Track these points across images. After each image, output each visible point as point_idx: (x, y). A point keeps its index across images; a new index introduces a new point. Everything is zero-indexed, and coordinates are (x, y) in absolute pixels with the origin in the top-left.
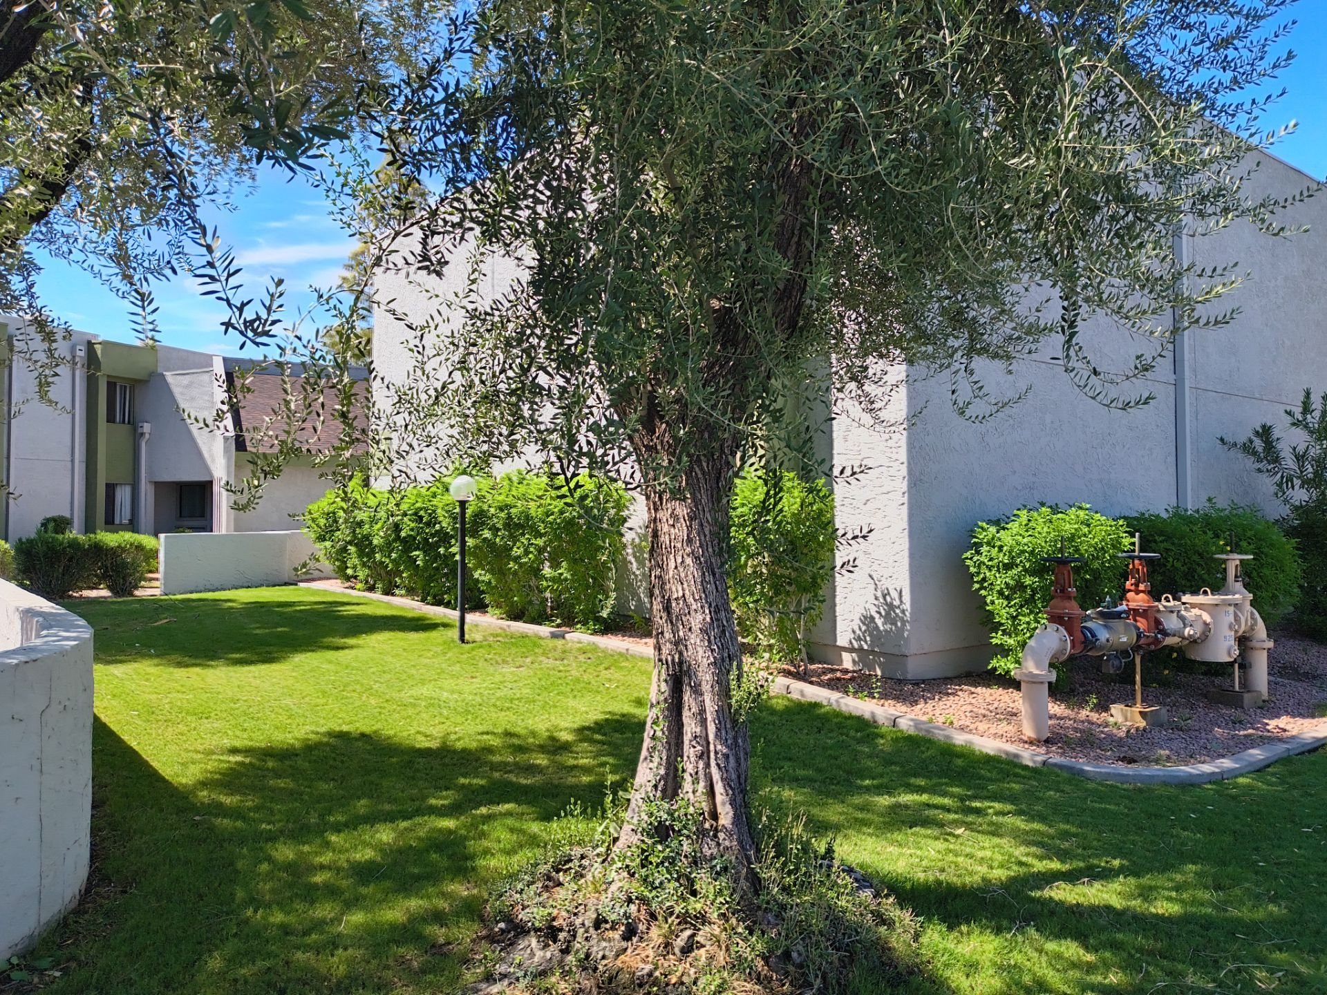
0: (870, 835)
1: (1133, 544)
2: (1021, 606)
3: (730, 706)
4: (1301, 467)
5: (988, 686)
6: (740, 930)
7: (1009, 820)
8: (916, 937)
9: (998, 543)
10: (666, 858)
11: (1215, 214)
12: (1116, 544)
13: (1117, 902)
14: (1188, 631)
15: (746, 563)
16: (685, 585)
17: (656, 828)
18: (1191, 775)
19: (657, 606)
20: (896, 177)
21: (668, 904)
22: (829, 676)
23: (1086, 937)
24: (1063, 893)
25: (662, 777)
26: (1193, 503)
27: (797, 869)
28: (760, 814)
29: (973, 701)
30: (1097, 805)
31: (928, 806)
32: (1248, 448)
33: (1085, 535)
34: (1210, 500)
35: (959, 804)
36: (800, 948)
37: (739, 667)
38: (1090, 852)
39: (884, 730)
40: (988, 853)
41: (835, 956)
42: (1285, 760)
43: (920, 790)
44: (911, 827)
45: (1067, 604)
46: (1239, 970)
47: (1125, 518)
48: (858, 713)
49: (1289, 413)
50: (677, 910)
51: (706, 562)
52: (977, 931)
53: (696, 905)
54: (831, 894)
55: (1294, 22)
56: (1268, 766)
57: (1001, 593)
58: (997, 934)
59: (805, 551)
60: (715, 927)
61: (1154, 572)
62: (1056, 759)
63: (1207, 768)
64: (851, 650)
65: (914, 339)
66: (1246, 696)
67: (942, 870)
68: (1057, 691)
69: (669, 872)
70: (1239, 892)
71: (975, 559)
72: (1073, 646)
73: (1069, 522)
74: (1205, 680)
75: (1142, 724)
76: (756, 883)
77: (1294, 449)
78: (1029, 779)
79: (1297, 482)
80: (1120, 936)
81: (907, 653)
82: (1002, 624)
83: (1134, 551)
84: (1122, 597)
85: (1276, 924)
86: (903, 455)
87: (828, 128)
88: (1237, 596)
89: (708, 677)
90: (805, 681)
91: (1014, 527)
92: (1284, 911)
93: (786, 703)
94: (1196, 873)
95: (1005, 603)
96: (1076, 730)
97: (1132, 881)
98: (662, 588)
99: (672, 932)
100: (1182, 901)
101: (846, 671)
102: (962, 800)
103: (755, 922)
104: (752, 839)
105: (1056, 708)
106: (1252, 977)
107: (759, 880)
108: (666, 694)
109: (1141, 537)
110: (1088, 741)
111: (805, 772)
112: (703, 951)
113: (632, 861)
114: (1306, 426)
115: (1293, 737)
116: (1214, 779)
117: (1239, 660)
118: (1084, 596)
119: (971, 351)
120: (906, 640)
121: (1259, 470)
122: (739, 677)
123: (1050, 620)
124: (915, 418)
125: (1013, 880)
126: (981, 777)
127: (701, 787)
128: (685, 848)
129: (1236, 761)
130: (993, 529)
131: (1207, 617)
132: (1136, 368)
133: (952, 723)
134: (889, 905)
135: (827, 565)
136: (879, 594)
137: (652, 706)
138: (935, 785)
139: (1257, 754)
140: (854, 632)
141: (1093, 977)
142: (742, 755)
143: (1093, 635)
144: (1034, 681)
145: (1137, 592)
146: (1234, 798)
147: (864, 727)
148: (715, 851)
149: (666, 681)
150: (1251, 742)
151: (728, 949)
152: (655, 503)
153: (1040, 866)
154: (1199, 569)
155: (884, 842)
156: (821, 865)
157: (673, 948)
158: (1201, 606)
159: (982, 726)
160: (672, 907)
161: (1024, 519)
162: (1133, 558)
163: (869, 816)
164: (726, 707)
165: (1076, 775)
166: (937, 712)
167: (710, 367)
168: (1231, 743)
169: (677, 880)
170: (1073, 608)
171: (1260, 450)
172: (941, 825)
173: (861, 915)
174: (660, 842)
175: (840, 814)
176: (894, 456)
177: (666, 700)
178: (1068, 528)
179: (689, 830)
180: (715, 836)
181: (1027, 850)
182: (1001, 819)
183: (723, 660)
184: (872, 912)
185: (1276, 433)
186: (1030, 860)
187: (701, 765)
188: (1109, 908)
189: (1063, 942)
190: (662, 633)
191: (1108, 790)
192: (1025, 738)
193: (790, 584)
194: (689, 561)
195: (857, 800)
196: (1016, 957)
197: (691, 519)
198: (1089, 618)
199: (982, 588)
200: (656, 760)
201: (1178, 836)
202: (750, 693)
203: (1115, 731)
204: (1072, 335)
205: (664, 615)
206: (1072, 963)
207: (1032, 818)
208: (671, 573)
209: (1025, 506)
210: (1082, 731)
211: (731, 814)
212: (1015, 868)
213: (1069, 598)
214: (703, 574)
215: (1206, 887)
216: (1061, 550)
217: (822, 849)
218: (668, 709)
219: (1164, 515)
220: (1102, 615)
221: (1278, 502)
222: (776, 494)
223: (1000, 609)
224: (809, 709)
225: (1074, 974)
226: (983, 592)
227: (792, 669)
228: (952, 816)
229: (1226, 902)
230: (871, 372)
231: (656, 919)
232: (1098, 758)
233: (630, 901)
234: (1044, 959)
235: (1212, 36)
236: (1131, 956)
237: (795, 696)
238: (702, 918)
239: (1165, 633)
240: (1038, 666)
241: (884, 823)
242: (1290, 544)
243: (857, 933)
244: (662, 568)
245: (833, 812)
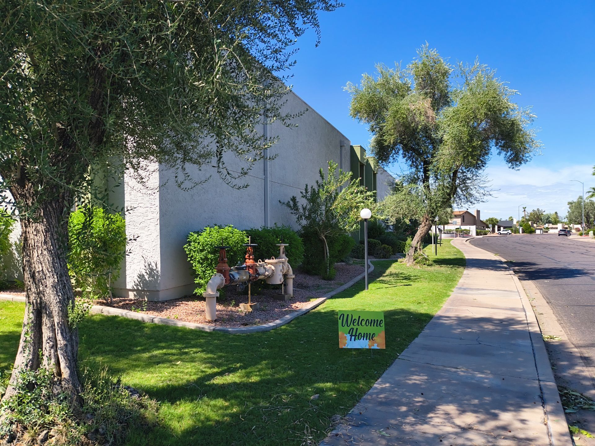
0: (139, 371)
1: (248, 241)
2: (207, 267)
3: (68, 321)
4: (305, 212)
5: (193, 301)
6: (73, 425)
7: (199, 354)
8: (157, 410)
9: (198, 241)
10: (32, 399)
11: (271, 117)
12: (242, 241)
13: (237, 380)
14: (267, 273)
15: (80, 252)
16: (43, 265)
17: (27, 385)
18: (266, 327)
19: (27, 275)
20: (145, 81)
21: (34, 421)
22: (123, 303)
23: (226, 396)
24: (218, 381)
25: (31, 360)
26: (270, 225)
27: (102, 392)
28: (84, 370)
29: (187, 308)
30: (233, 344)
31: (165, 354)
32: (288, 205)
33: (231, 237)
34: (275, 224)
35: (179, 351)
36: (103, 426)
37: (73, 303)
38: (229, 362)
39: (147, 324)
40: (190, 370)
41: (120, 426)
42: (297, 318)
43: (163, 348)
44: (157, 365)
45: (224, 265)
46: (277, 397)
47: (246, 230)
48: (136, 318)
49: (301, 193)
50: (39, 422)
51: (55, 253)
52: (183, 403)
53: (49, 418)
54: (119, 399)
55: (298, 49)
56: (292, 321)
57: (199, 262)
58: (191, 402)
59: (111, 246)
60: (61, 426)
61: (256, 251)
62: (219, 327)
63: (271, 324)
64: (133, 290)
65: (159, 153)
66: (286, 296)
67: (170, 380)
68: (220, 300)
69: (34, 405)
70: (279, 368)
71: (188, 248)
72: (226, 282)
73: (225, 233)
74: (273, 291)
75: (250, 310)
76: (81, 401)
77: (303, 205)
78: (208, 337)
79: (303, 217)
80: (238, 393)
81: (159, 290)
82: (199, 275)
83: (248, 243)
84: (245, 261)
85: (290, 378)
86: (157, 203)
87: (113, 53)
88: (283, 259)
89: (56, 309)
90: (111, 306)
91: (204, 234)
92: (293, 372)
93: (101, 317)
94: (266, 364)
95: (201, 266)
96: (226, 315)
97: (244, 371)
98: (30, 267)
99: (36, 433)
100: (260, 375)
101: (131, 300)
102: (180, 349)
103: (80, 420)
104: (80, 382)
105: (219, 307)
106: (282, 398)
107: (83, 400)
108: (33, 319)
109: (251, 238)
110: (231, 319)
111: (110, 348)
112: (53, 438)
113: (13, 403)
114: (306, 198)
115: (300, 310)
116: (274, 328)
117: (284, 283)
118: (231, 262)
119: (184, 160)
120: (159, 284)
121: (292, 213)
122: (73, 308)
123: (218, 272)
124: (163, 186)
125: (199, 379)
126: (188, 339)
127: (53, 361)
128: (44, 392)
129: (281, 320)
130: (196, 235)
131: (273, 268)
132: (242, 173)
133: (177, 318)
134: (146, 400)
135: (122, 252)
136: (146, 264)
137: (25, 325)
138: (169, 345)
139: (288, 317)
140: (135, 282)
141: (227, 411)
142: (75, 344)
143: (233, 277)
144: (211, 297)
145: (249, 259)
146: (280, 334)
147: (139, 324)
148: (60, 391)
149: (32, 312)
150: (287, 313)
151: (66, 435)
152: (25, 224)
153: (209, 371)
154: (271, 250)
155: (145, 373)
156: (114, 388)
157: (36, 441)
158: (271, 264)
159: (190, 318)
160: (36, 421)
161: (208, 231)
162: (248, 246)
163: (139, 363)
164: (66, 322)
165: (226, 332)
166: (171, 314)
167: (56, 157)
168: (280, 314)
169: (39, 408)
170: (226, 267)
171: (292, 205)
172: (170, 361)
173: (132, 406)
174: (29, 392)
175: (126, 364)
176: (153, 203)
177: (32, 322)
178: (225, 235)
179: (46, 383)
180: (60, 383)
181: (205, 366)
182: (195, 355)
183: (64, 300)
184: (137, 404)
185: (297, 200)
186: (206, 370)
187: (52, 351)
188: (235, 383)
189: (217, 400)
190: (30, 289)
191: (237, 337)
192: (207, 321)
193: (103, 262)
194: (45, 252)
195: (134, 357)
196: (199, 410)
197: (46, 232)
198: (231, 270)
199: (191, 260)
200: (27, 351)
201: (261, 351)
202: (79, 314)
203: (241, 314)
204: (221, 158)
205: (31, 280)
206: (220, 407)
207: (208, 352)
208: (35, 259)
209: (209, 226)
210: (229, 315)
211: (69, 372)
212: (200, 374)
213: (225, 263)
214: (53, 259)
215: (269, 369)
216: (222, 244)
217: (115, 380)
218: (34, 326)
219: (260, 230)
220: (237, 269)
221: (297, 224)
222: (90, 220)
223: (199, 268)
224: (112, 320)
225: (220, 412)
226: (192, 262)
227: (104, 301)
228: (175, 357)
229: (275, 373)
230: (141, 165)
231: (27, 429)
232: (234, 325)
233: (12, 423)
234: (210, 408)
235: (272, 47)
236: (241, 400)
237: (105, 314)
238: (53, 423)
239: (259, 274)
240: (212, 291)
241: (146, 365)
242: (300, 239)
243: (130, 414)
244: (30, 256)
245: (122, 364)
